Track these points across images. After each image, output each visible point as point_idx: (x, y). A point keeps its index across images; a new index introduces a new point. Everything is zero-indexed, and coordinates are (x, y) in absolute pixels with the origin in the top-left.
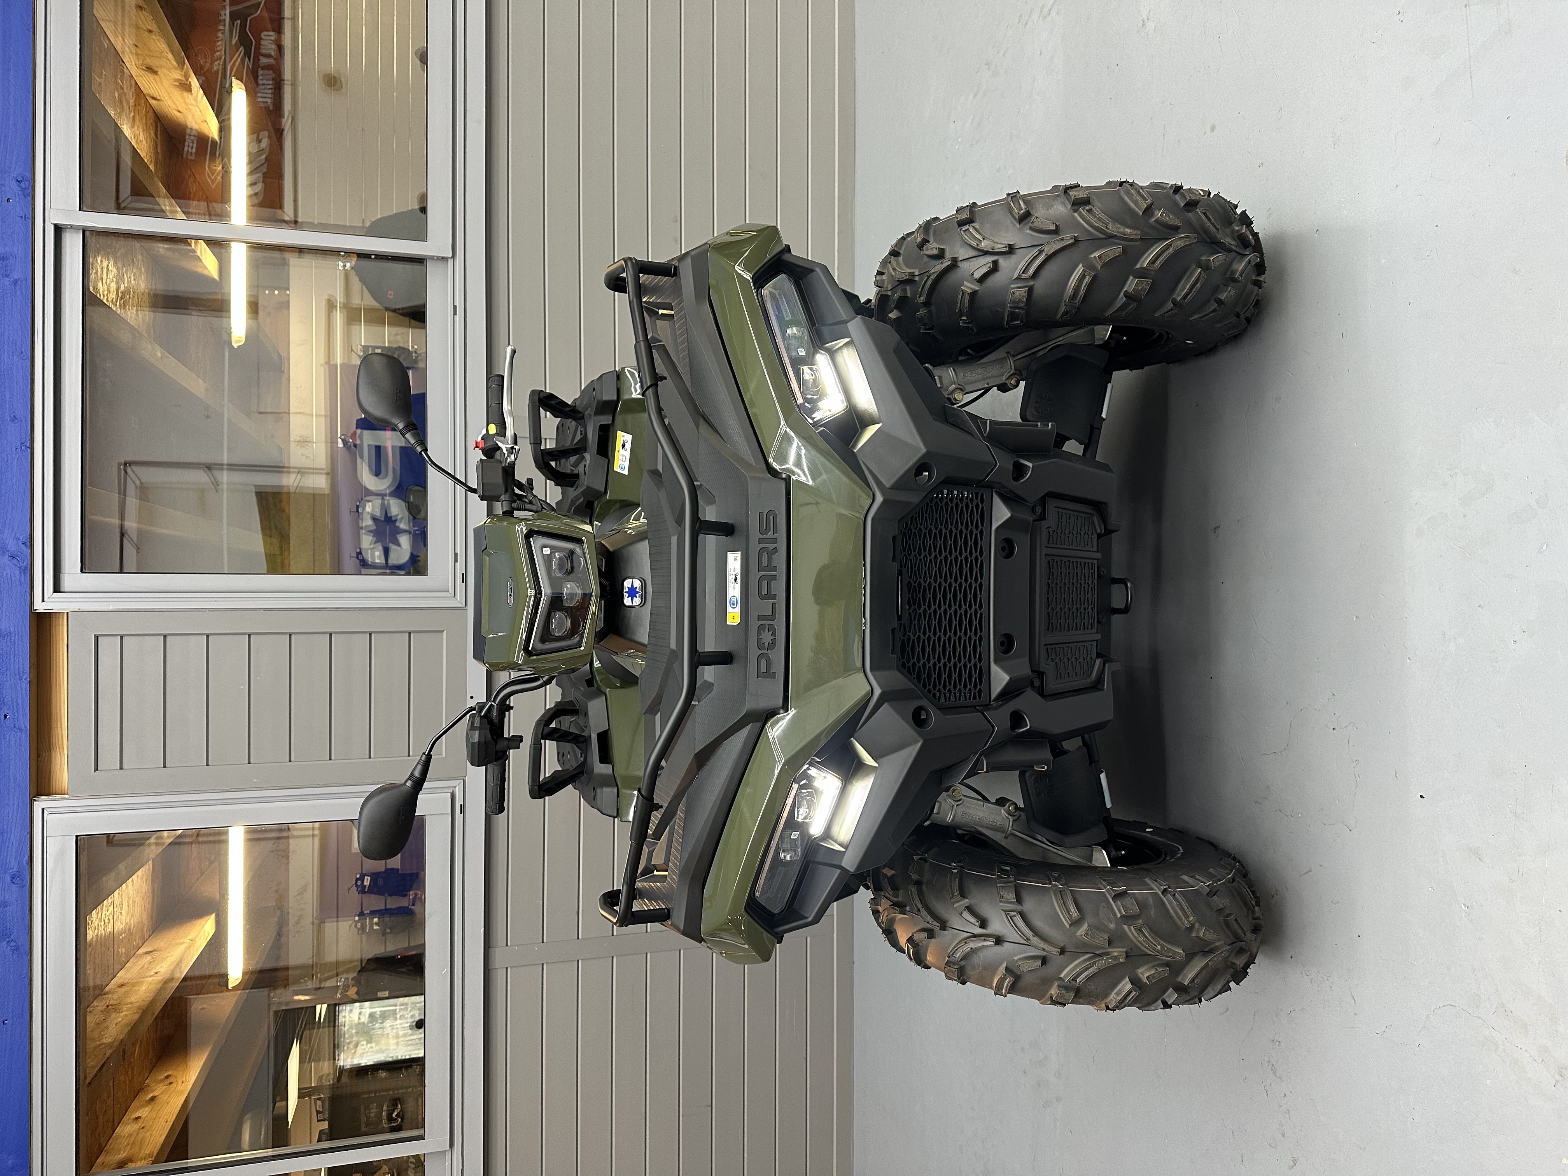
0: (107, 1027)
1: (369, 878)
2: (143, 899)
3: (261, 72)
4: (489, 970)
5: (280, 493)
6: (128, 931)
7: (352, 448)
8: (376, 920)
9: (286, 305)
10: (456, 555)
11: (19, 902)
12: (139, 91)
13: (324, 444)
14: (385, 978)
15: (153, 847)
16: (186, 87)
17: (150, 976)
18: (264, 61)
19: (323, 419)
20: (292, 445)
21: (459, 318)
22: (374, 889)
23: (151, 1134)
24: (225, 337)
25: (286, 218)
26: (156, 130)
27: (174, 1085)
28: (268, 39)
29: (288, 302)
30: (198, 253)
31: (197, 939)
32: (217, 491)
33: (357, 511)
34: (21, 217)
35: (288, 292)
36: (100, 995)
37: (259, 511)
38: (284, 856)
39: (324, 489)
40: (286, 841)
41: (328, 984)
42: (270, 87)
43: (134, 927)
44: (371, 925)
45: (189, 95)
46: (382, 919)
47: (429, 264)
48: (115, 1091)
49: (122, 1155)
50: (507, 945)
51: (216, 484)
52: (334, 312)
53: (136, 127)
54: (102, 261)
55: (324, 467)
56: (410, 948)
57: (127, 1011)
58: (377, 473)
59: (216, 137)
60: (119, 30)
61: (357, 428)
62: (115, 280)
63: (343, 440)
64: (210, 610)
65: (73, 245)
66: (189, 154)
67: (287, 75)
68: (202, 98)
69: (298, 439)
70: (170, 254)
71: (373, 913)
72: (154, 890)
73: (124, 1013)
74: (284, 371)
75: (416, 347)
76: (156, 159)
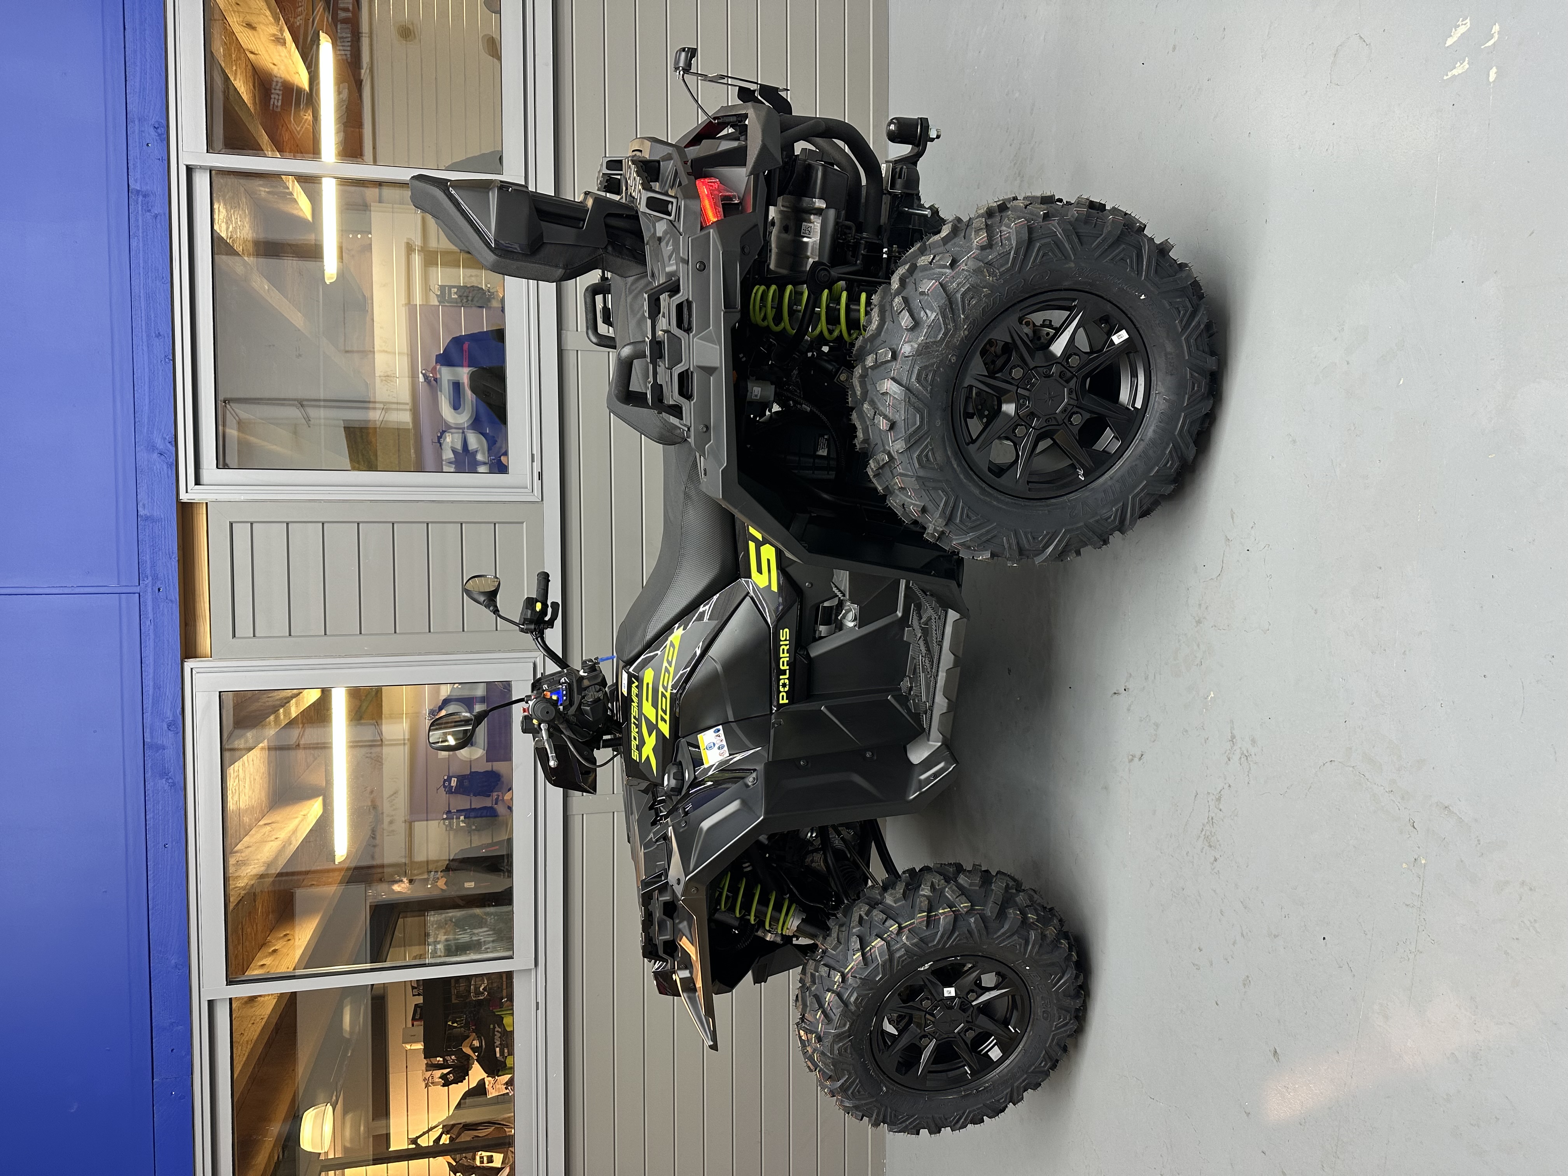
1: (456, 780)
3: (340, 24)
4: (567, 816)
5: (367, 428)
6: (250, 810)
7: (433, 382)
8: (462, 818)
9: (368, 248)
10: (533, 455)
11: (174, 746)
12: (239, 46)
13: (407, 379)
16: (279, 41)
17: (272, 841)
18: (342, 15)
19: (405, 357)
20: (378, 380)
22: (461, 790)
24: (319, 276)
26: (254, 83)
27: (292, 941)
29: (371, 245)
30: (295, 196)
31: (308, 816)
32: (309, 427)
33: (439, 442)
34: (159, 159)
35: (370, 236)
37: (348, 441)
38: (377, 762)
39: (407, 424)
40: (380, 748)
42: (350, 39)
43: (255, 802)
44: (458, 824)
45: (284, 50)
46: (468, 818)
51: (308, 419)
52: (413, 255)
53: (238, 80)
55: (407, 403)
56: (493, 844)
58: (456, 406)
59: (307, 88)
61: (436, 364)
63: (424, 375)
65: (202, 183)
67: (365, 28)
68: (294, 52)
69: (382, 374)
70: (270, 198)
71: (460, 811)
73: (252, 866)
74: (368, 311)
75: (489, 286)
76: (255, 103)
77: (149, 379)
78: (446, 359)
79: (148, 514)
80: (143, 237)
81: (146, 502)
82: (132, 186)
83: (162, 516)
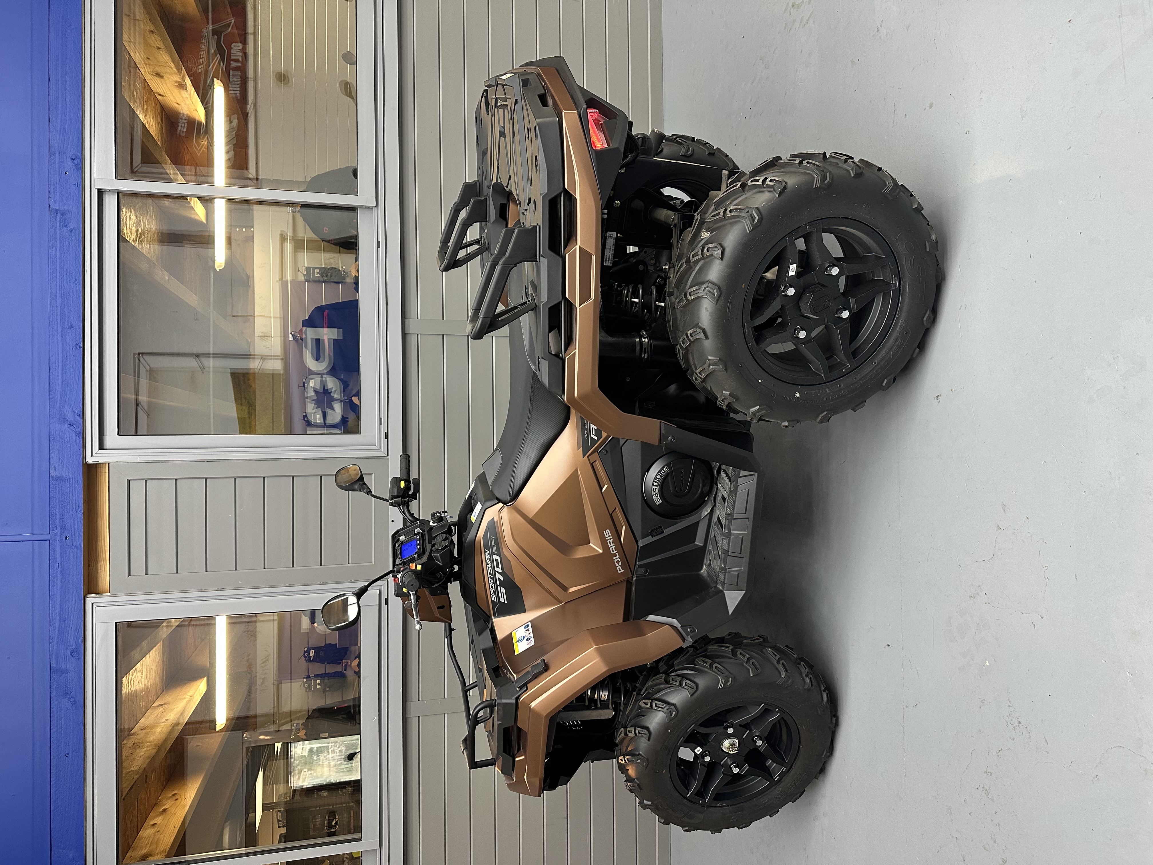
0: (134, 759)
1: (314, 651)
2: (157, 667)
3: (231, 72)
4: (406, 718)
5: (248, 374)
6: (147, 690)
7: (299, 340)
8: (318, 681)
9: (251, 239)
10: (381, 419)
11: (76, 669)
12: (150, 90)
13: (279, 338)
14: (325, 724)
15: (165, 629)
16: (182, 86)
17: (163, 722)
18: (234, 64)
19: (279, 320)
20: (257, 339)
21: (381, 250)
22: (318, 659)
23: (164, 836)
24: (210, 263)
25: (251, 176)
27: (179, 801)
28: (236, 49)
29: (253, 236)
30: (192, 204)
31: (195, 696)
32: (203, 373)
33: (304, 386)
34: (75, 184)
35: (252, 229)
36: (128, 736)
37: (234, 387)
38: (252, 635)
39: (280, 370)
40: (254, 624)
41: (284, 728)
42: (239, 83)
43: (150, 687)
44: (315, 685)
45: (185, 92)
46: (322, 681)
47: (360, 211)
48: (138, 806)
49: (144, 851)
50: (419, 700)
51: (203, 368)
52: (285, 243)
53: (148, 116)
54: (126, 212)
55: (280, 354)
56: (343, 702)
57: (147, 747)
58: (317, 358)
59: (204, 121)
60: (137, 48)
61: (302, 327)
62: (135, 225)
63: (292, 335)
64: (208, 461)
65: (111, 203)
66: (181, 132)
67: (251, 74)
68: (194, 94)
69: (261, 335)
70: (172, 205)
71: (317, 676)
72: (164, 661)
73: (146, 749)
74: (250, 287)
75: (344, 267)
76: (162, 137)
77: (62, 363)
78: (310, 323)
79: (59, 475)
80: (60, 247)
81: (57, 465)
82: (52, 207)
83: (70, 476)
